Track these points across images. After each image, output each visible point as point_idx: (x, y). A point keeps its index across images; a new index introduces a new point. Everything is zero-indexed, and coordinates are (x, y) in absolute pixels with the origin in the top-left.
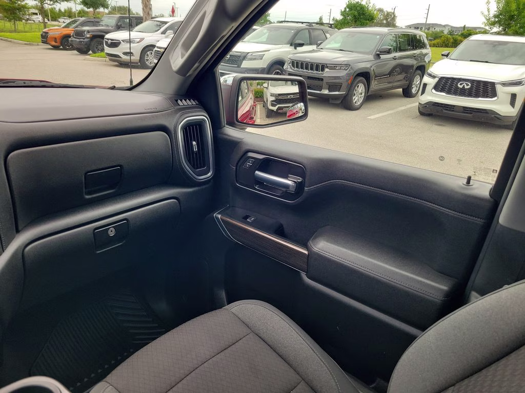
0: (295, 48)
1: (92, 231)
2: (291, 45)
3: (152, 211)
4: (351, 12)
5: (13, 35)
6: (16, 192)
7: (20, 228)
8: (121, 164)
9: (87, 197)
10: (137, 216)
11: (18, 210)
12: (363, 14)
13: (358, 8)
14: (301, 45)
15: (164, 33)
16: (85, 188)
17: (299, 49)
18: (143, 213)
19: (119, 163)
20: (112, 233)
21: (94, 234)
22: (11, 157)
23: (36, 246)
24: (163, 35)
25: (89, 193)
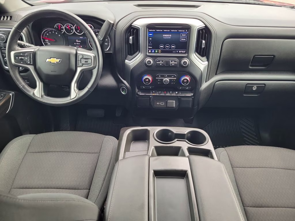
1: (245, 85)
3: (281, 84)
6: (221, 58)
7: (217, 73)
8: (275, 55)
9: (250, 67)
10: (271, 84)
11: (219, 65)
16: (251, 63)
18: (275, 84)
19: (273, 54)
20: (254, 89)
21: (246, 86)
22: (226, 41)
23: (220, 83)
25: (251, 66)
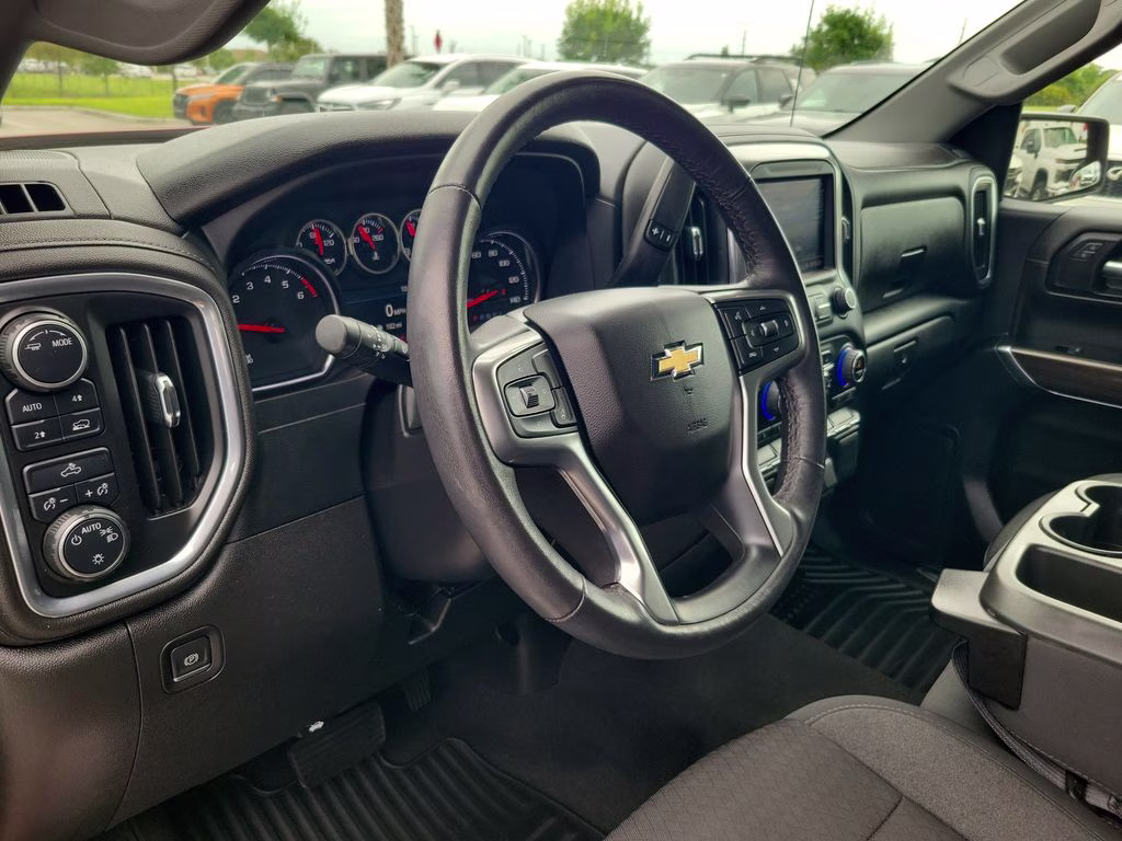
0: (731, 110)
2: (723, 103)
4: (835, 32)
5: (108, 102)
12: (861, 37)
13: (850, 25)
14: (744, 103)
15: (439, 85)
17: (740, 112)
24: (438, 92)
